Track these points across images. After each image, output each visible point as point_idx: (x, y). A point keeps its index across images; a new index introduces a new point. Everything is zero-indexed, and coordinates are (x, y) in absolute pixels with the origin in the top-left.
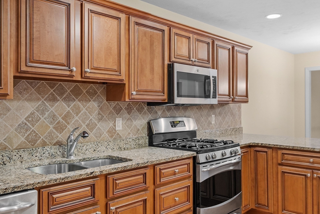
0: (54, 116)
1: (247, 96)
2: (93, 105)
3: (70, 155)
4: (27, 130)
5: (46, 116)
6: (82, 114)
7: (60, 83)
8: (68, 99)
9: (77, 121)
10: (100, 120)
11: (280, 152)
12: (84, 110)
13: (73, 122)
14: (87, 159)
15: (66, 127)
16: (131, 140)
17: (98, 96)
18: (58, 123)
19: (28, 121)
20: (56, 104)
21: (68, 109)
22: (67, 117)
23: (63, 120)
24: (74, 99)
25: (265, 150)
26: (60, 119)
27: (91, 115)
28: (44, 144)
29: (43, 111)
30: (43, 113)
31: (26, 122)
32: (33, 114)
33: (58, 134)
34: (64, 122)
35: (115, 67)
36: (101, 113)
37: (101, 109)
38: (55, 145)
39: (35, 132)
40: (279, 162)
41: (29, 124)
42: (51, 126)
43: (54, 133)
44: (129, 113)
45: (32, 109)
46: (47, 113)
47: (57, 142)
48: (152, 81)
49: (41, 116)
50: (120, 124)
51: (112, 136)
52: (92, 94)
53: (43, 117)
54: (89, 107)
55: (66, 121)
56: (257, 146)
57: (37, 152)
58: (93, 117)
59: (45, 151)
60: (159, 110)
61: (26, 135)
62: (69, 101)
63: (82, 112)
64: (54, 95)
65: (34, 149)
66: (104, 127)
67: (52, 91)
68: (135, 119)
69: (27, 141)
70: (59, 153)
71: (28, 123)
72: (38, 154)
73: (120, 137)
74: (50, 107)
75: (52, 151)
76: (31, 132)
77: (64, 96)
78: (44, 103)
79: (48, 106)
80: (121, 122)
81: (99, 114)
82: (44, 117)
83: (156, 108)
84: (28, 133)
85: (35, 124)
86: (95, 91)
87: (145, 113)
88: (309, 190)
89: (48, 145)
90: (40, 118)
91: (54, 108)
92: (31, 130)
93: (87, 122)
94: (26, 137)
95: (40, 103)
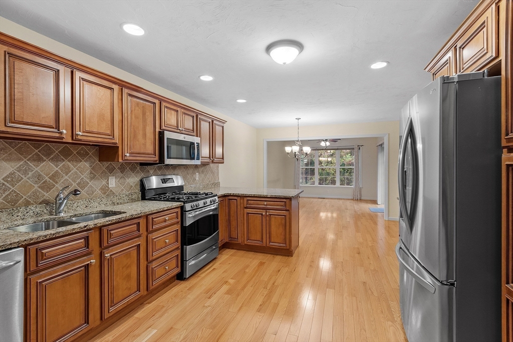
0: (40, 175)
1: (223, 159)
2: (85, 165)
3: (59, 213)
4: (5, 191)
5: (29, 175)
6: (72, 173)
7: (46, 143)
8: (56, 160)
9: (66, 180)
10: (92, 179)
11: (245, 199)
12: (75, 169)
13: (62, 181)
14: (79, 215)
15: (54, 186)
16: (124, 196)
17: (90, 156)
18: (44, 182)
19: (7, 181)
20: (42, 164)
21: (57, 169)
22: (55, 177)
23: (50, 179)
24: (63, 160)
25: (236, 198)
26: (47, 178)
27: (83, 175)
28: (27, 204)
29: (26, 171)
30: (25, 173)
31: (4, 182)
32: (12, 174)
33: (45, 193)
34: (51, 181)
35: (109, 132)
36: (93, 172)
37: (93, 169)
38: (40, 203)
39: (15, 192)
40: (245, 206)
41: (8, 185)
42: (36, 186)
43: (40, 192)
44: (122, 172)
45: (12, 169)
46: (30, 174)
47: (43, 201)
48: (145, 144)
49: (23, 177)
50: (113, 182)
51: (104, 193)
52: (83, 155)
53: (25, 177)
54: (79, 167)
55: (54, 180)
56: (230, 195)
57: (19, 211)
58: (85, 176)
59: (29, 210)
60: (151, 169)
61: (4, 195)
62: (57, 161)
63: (72, 172)
64: (39, 155)
65: (15, 209)
66: (96, 185)
67: (37, 151)
68: (128, 178)
69: (6, 201)
70: (45, 211)
71: (6, 183)
72: (19, 214)
73: (114, 193)
74: (34, 167)
75: (37, 210)
76: (10, 192)
77: (52, 156)
78: (27, 163)
79: (32, 166)
80: (114, 180)
81: (91, 173)
82: (27, 177)
83: (148, 168)
84: (7, 193)
85: (16, 184)
86: (87, 152)
87: (138, 172)
88: (264, 224)
89: (32, 204)
90: (22, 178)
91: (39, 168)
92: (11, 191)
93: (78, 181)
94: (4, 198)
95: (21, 163)
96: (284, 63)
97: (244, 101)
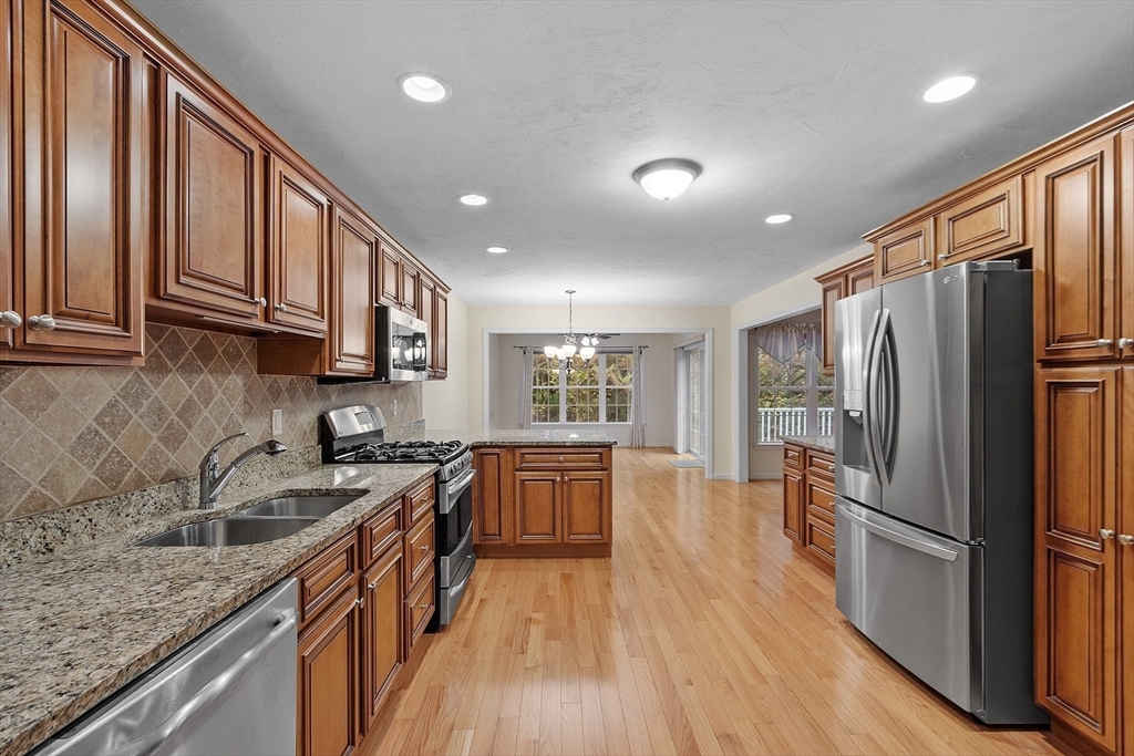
0: (161, 408)
2: (235, 381)
3: (212, 501)
5: (143, 410)
6: (216, 403)
7: (173, 327)
8: (188, 369)
9: (206, 419)
10: (246, 415)
11: (518, 452)
12: (220, 393)
13: (199, 422)
15: (186, 434)
16: (297, 455)
17: (244, 362)
18: (169, 426)
19: (103, 424)
20: (166, 380)
21: (189, 392)
22: (187, 411)
24: (200, 368)
25: (497, 450)
26: (173, 415)
28: (140, 484)
29: (138, 397)
30: (138, 403)
31: (97, 427)
32: (114, 406)
34: (181, 423)
36: (249, 400)
37: (249, 391)
38: (163, 481)
39: (118, 452)
40: (518, 466)
41: (105, 435)
42: (154, 435)
43: (161, 452)
44: (292, 398)
45: (113, 393)
46: (146, 403)
47: (167, 475)
50: (279, 423)
52: (233, 359)
53: (136, 412)
55: (184, 421)
56: (484, 446)
57: (129, 504)
58: (236, 409)
59: (146, 498)
61: (100, 462)
62: (191, 372)
63: (215, 399)
64: (160, 356)
65: (122, 497)
66: (253, 431)
67: (156, 346)
69: (101, 478)
70: (175, 500)
71: (101, 431)
72: (131, 510)
74: (152, 388)
75: (162, 496)
76: (109, 454)
77: (182, 360)
78: (140, 376)
79: (149, 384)
80: (281, 417)
81: (246, 402)
82: (139, 412)
83: (331, 388)
84: (103, 456)
85: (119, 433)
86: (238, 351)
87: (314, 399)
90: (130, 415)
91: (160, 388)
92: (111, 449)
94: (98, 469)
95: (129, 377)
96: (667, 199)
97: (504, 250)
